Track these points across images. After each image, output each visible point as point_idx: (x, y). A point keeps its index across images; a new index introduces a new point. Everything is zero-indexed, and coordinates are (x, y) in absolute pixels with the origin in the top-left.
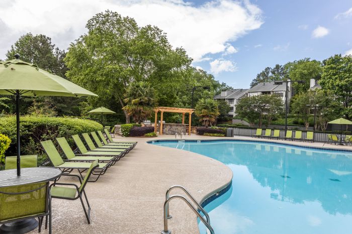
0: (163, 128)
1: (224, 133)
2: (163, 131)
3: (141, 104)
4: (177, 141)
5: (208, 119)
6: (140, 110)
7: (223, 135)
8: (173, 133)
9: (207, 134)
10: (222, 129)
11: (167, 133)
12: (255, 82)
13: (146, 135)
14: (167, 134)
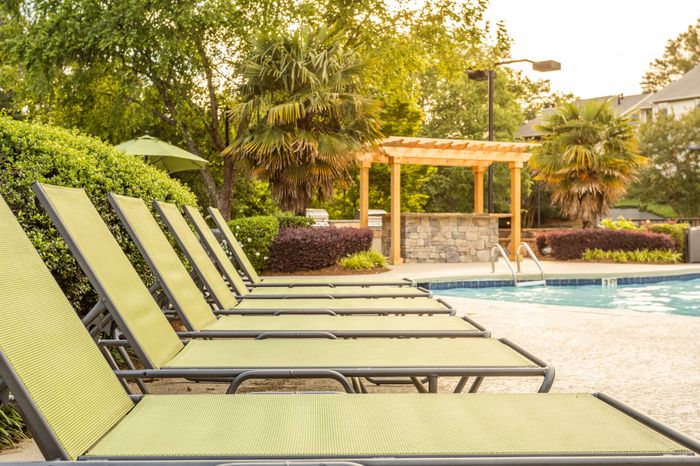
0: (403, 236)
1: (677, 247)
2: (402, 245)
3: (305, 123)
4: (509, 284)
5: (594, 187)
6: (307, 152)
7: (676, 256)
8: (450, 257)
9: (600, 253)
10: (667, 231)
11: (421, 255)
12: (657, 71)
13: (344, 261)
14: (418, 260)
